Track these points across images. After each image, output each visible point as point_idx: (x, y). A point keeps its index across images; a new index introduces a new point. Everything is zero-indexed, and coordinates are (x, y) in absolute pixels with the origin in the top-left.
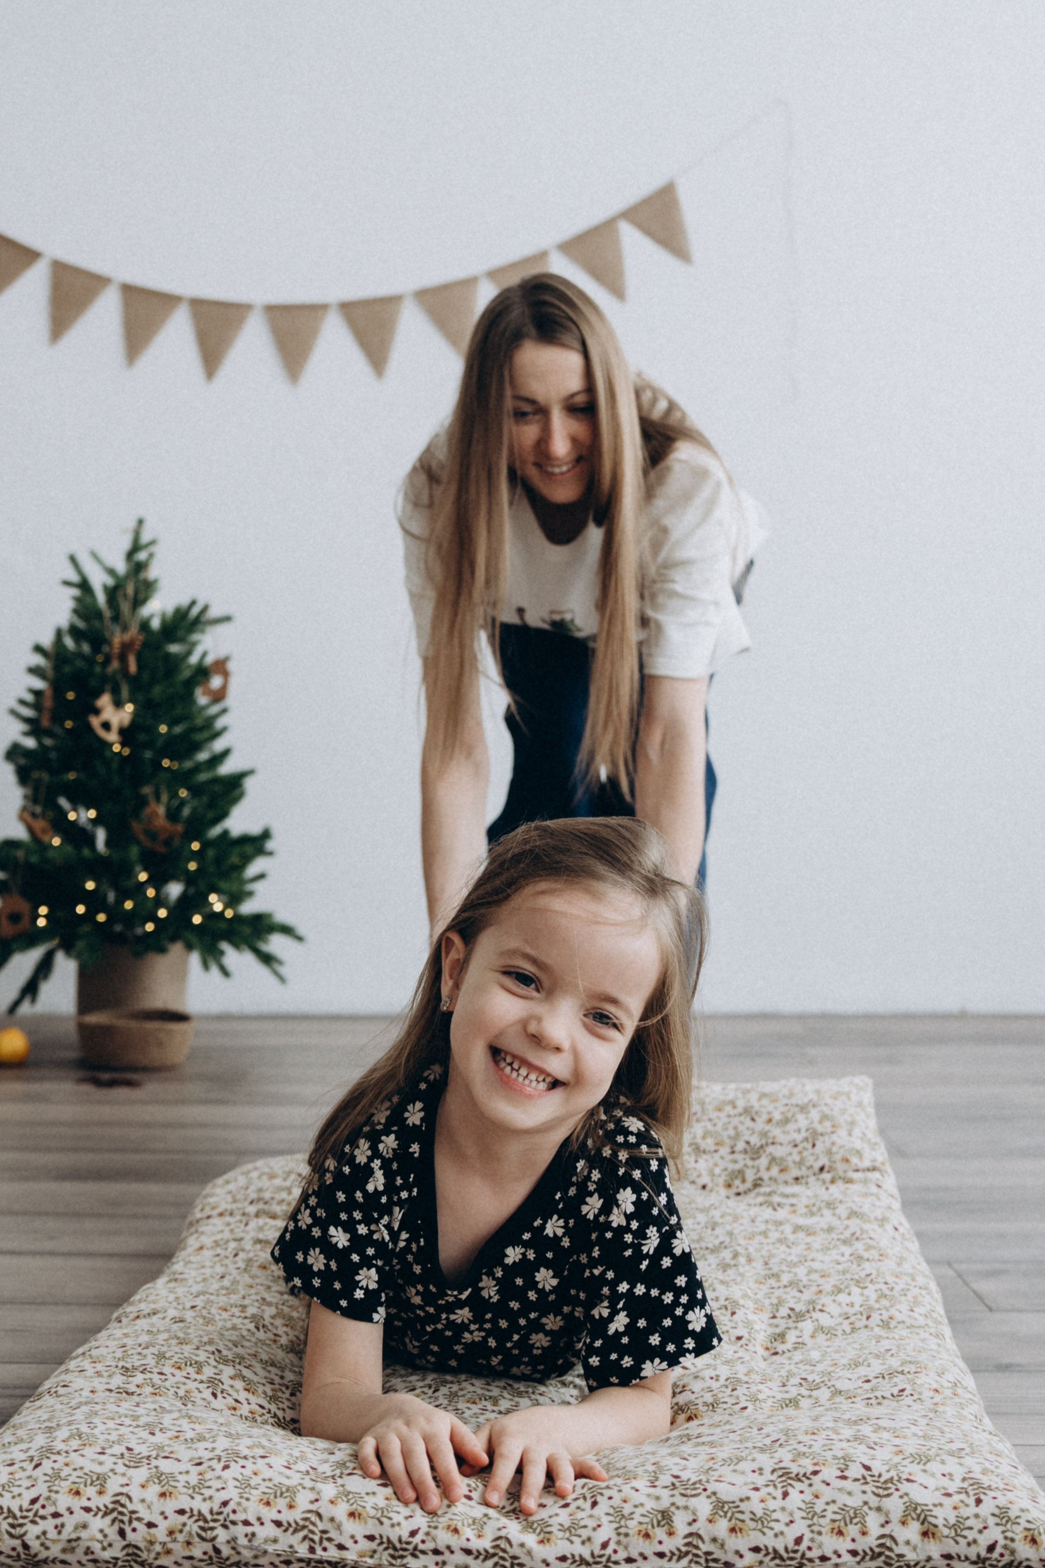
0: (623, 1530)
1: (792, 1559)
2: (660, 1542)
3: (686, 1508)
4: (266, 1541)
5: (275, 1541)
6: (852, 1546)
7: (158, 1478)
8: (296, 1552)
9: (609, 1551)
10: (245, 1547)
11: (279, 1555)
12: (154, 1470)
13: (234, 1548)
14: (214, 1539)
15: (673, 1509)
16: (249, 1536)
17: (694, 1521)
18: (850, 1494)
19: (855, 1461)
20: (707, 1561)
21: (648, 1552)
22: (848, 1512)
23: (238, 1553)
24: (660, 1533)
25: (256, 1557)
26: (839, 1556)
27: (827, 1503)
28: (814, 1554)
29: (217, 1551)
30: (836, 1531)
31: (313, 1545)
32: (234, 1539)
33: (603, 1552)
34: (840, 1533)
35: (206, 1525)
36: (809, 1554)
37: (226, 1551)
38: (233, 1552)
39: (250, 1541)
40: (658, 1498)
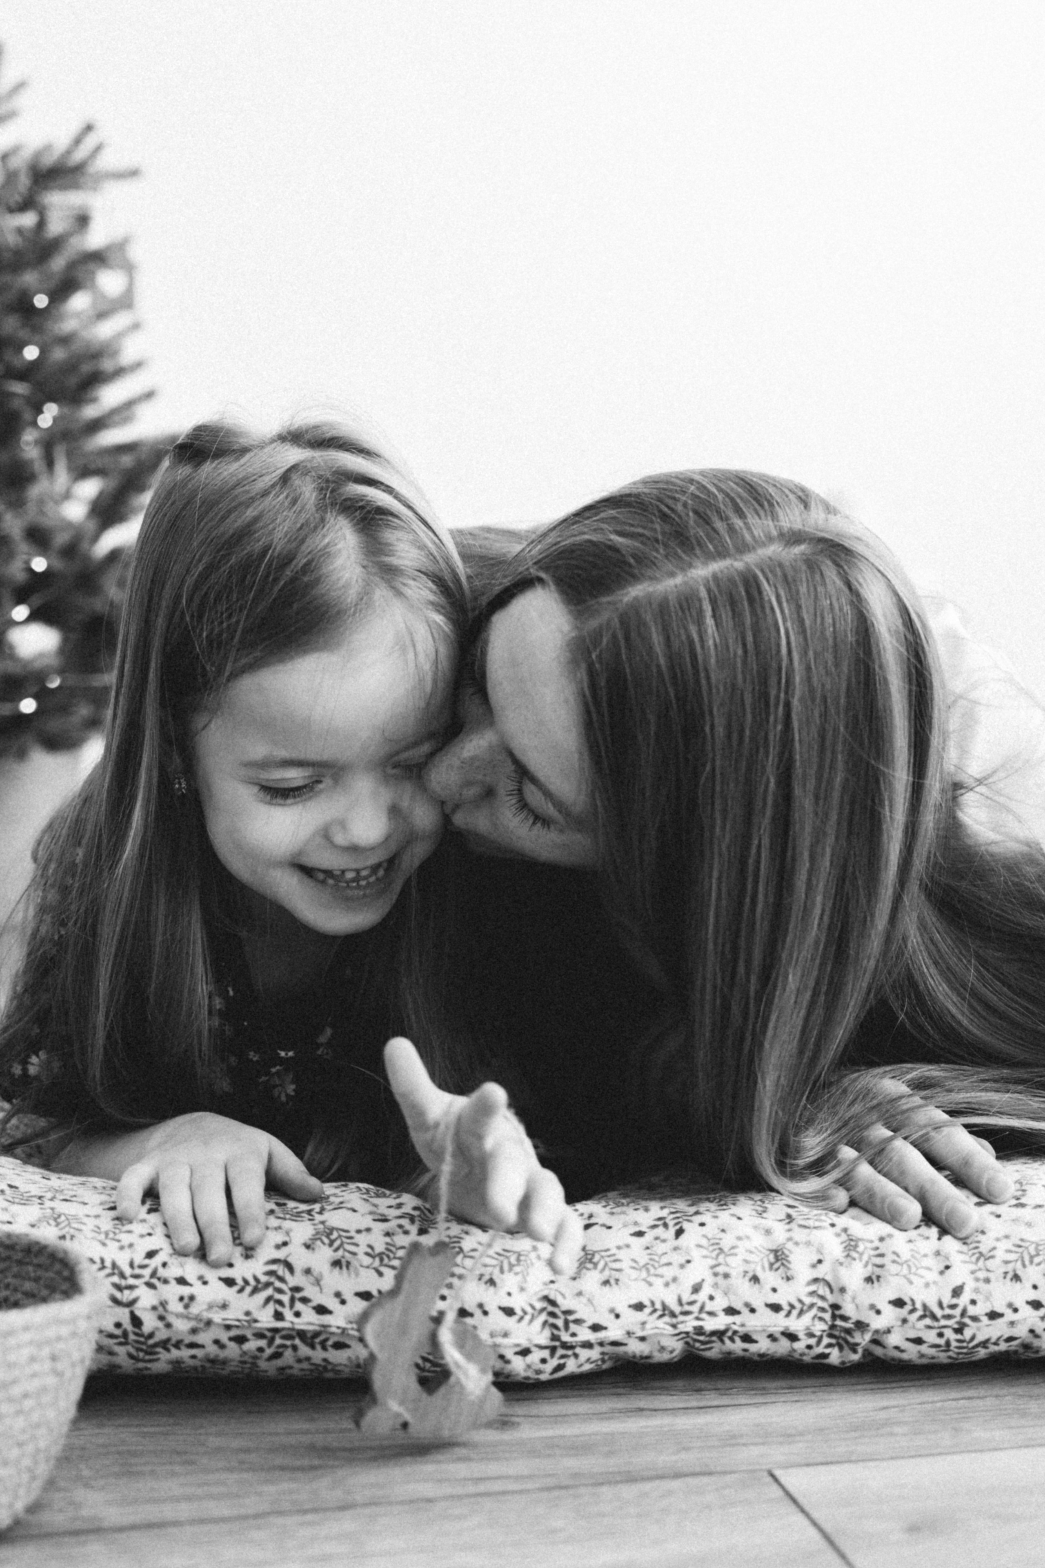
0: (720, 1270)
1: (949, 1317)
2: (774, 1290)
3: (808, 1243)
4: (210, 1307)
5: (224, 1306)
6: (1033, 1295)
7: (55, 1219)
8: (256, 1321)
9: (702, 1296)
10: (178, 1316)
11: (228, 1327)
12: (49, 1211)
13: (161, 1318)
14: (132, 1303)
15: (790, 1245)
16: (186, 1300)
17: (820, 1261)
18: (1029, 1225)
19: (1035, 1184)
20: (834, 1317)
21: (758, 1304)
22: (1027, 1248)
23: (168, 1326)
24: (770, 1278)
25: (194, 1331)
26: (1016, 1310)
27: (998, 1240)
28: (979, 1310)
29: (136, 1321)
30: (1010, 1276)
31: (280, 1309)
32: (163, 1304)
33: (694, 1297)
34: (1016, 1278)
35: (123, 1283)
36: (972, 1310)
37: (150, 1322)
38: (160, 1324)
39: (186, 1307)
40: (768, 1232)
